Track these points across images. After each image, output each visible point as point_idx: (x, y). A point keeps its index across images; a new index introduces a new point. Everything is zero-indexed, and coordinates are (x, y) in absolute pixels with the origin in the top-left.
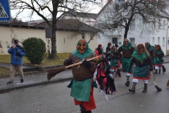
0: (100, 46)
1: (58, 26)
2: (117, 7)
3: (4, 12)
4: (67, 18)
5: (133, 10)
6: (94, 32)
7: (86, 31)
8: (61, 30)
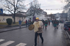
0: (27, 20)
1: (16, 15)
2: (31, 11)
3: (1, 12)
4: (18, 13)
5: (35, 11)
6: (25, 17)
7: (23, 17)
8: (16, 16)
